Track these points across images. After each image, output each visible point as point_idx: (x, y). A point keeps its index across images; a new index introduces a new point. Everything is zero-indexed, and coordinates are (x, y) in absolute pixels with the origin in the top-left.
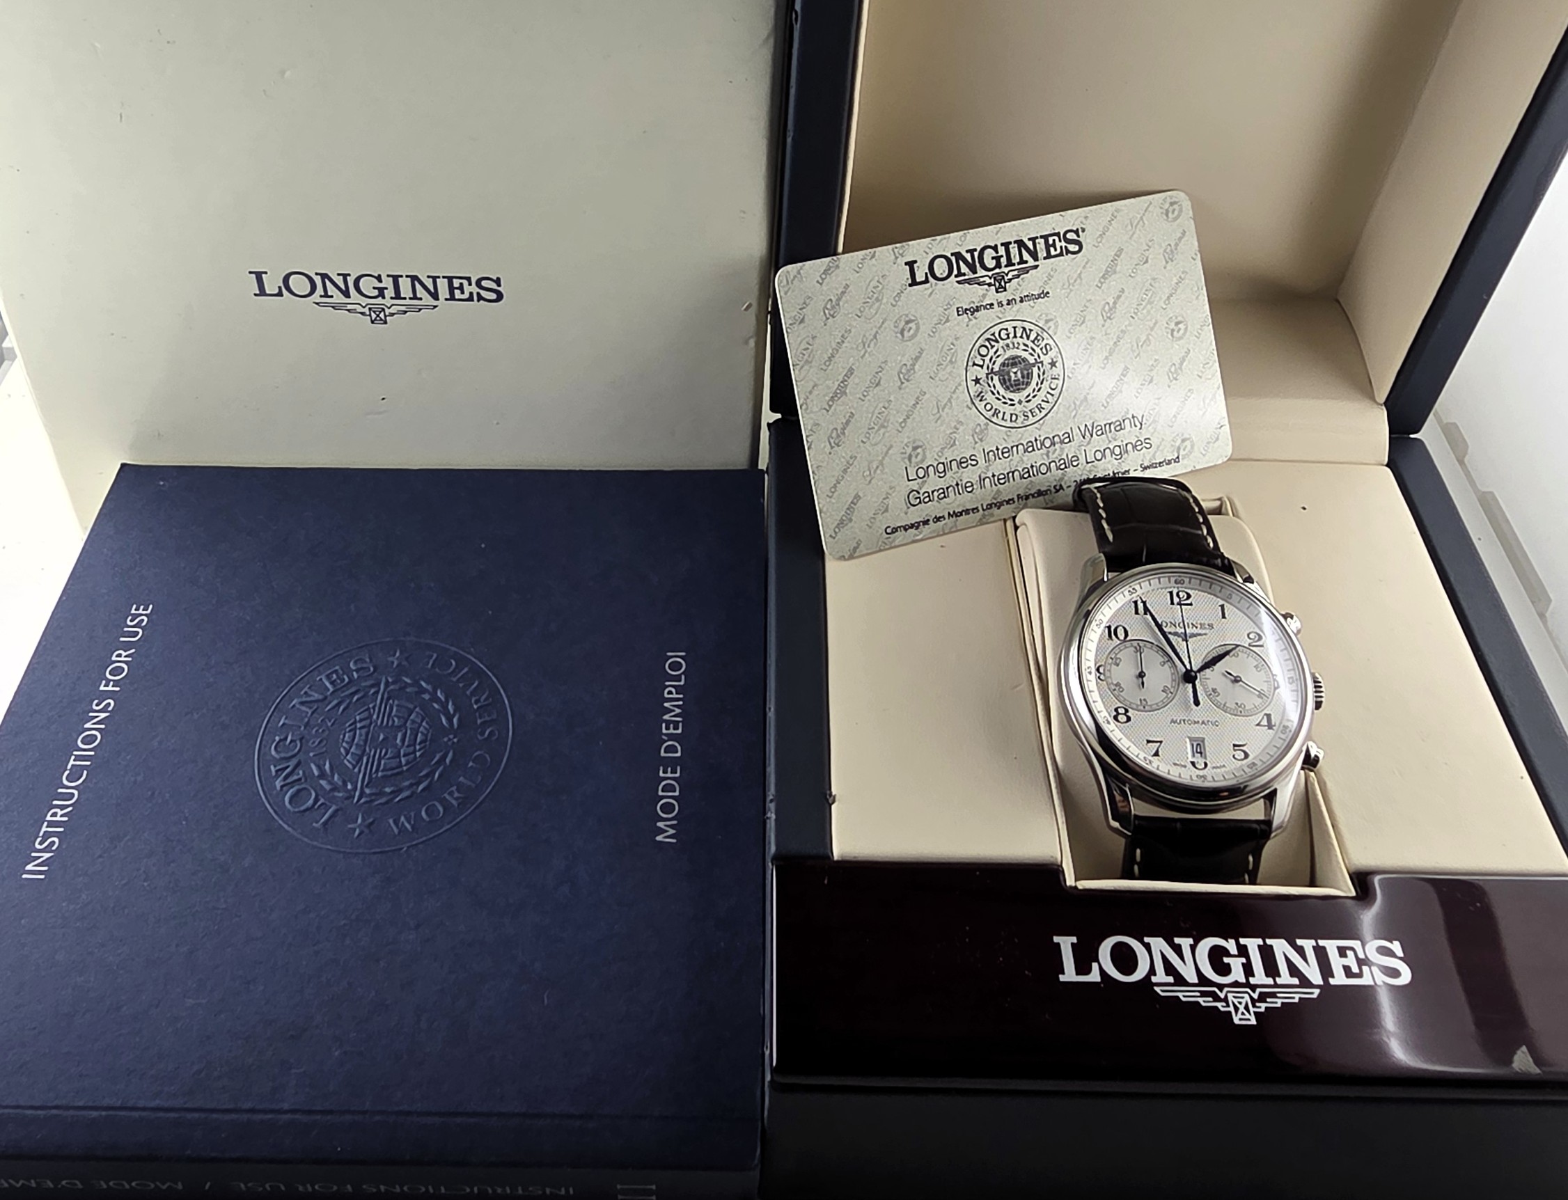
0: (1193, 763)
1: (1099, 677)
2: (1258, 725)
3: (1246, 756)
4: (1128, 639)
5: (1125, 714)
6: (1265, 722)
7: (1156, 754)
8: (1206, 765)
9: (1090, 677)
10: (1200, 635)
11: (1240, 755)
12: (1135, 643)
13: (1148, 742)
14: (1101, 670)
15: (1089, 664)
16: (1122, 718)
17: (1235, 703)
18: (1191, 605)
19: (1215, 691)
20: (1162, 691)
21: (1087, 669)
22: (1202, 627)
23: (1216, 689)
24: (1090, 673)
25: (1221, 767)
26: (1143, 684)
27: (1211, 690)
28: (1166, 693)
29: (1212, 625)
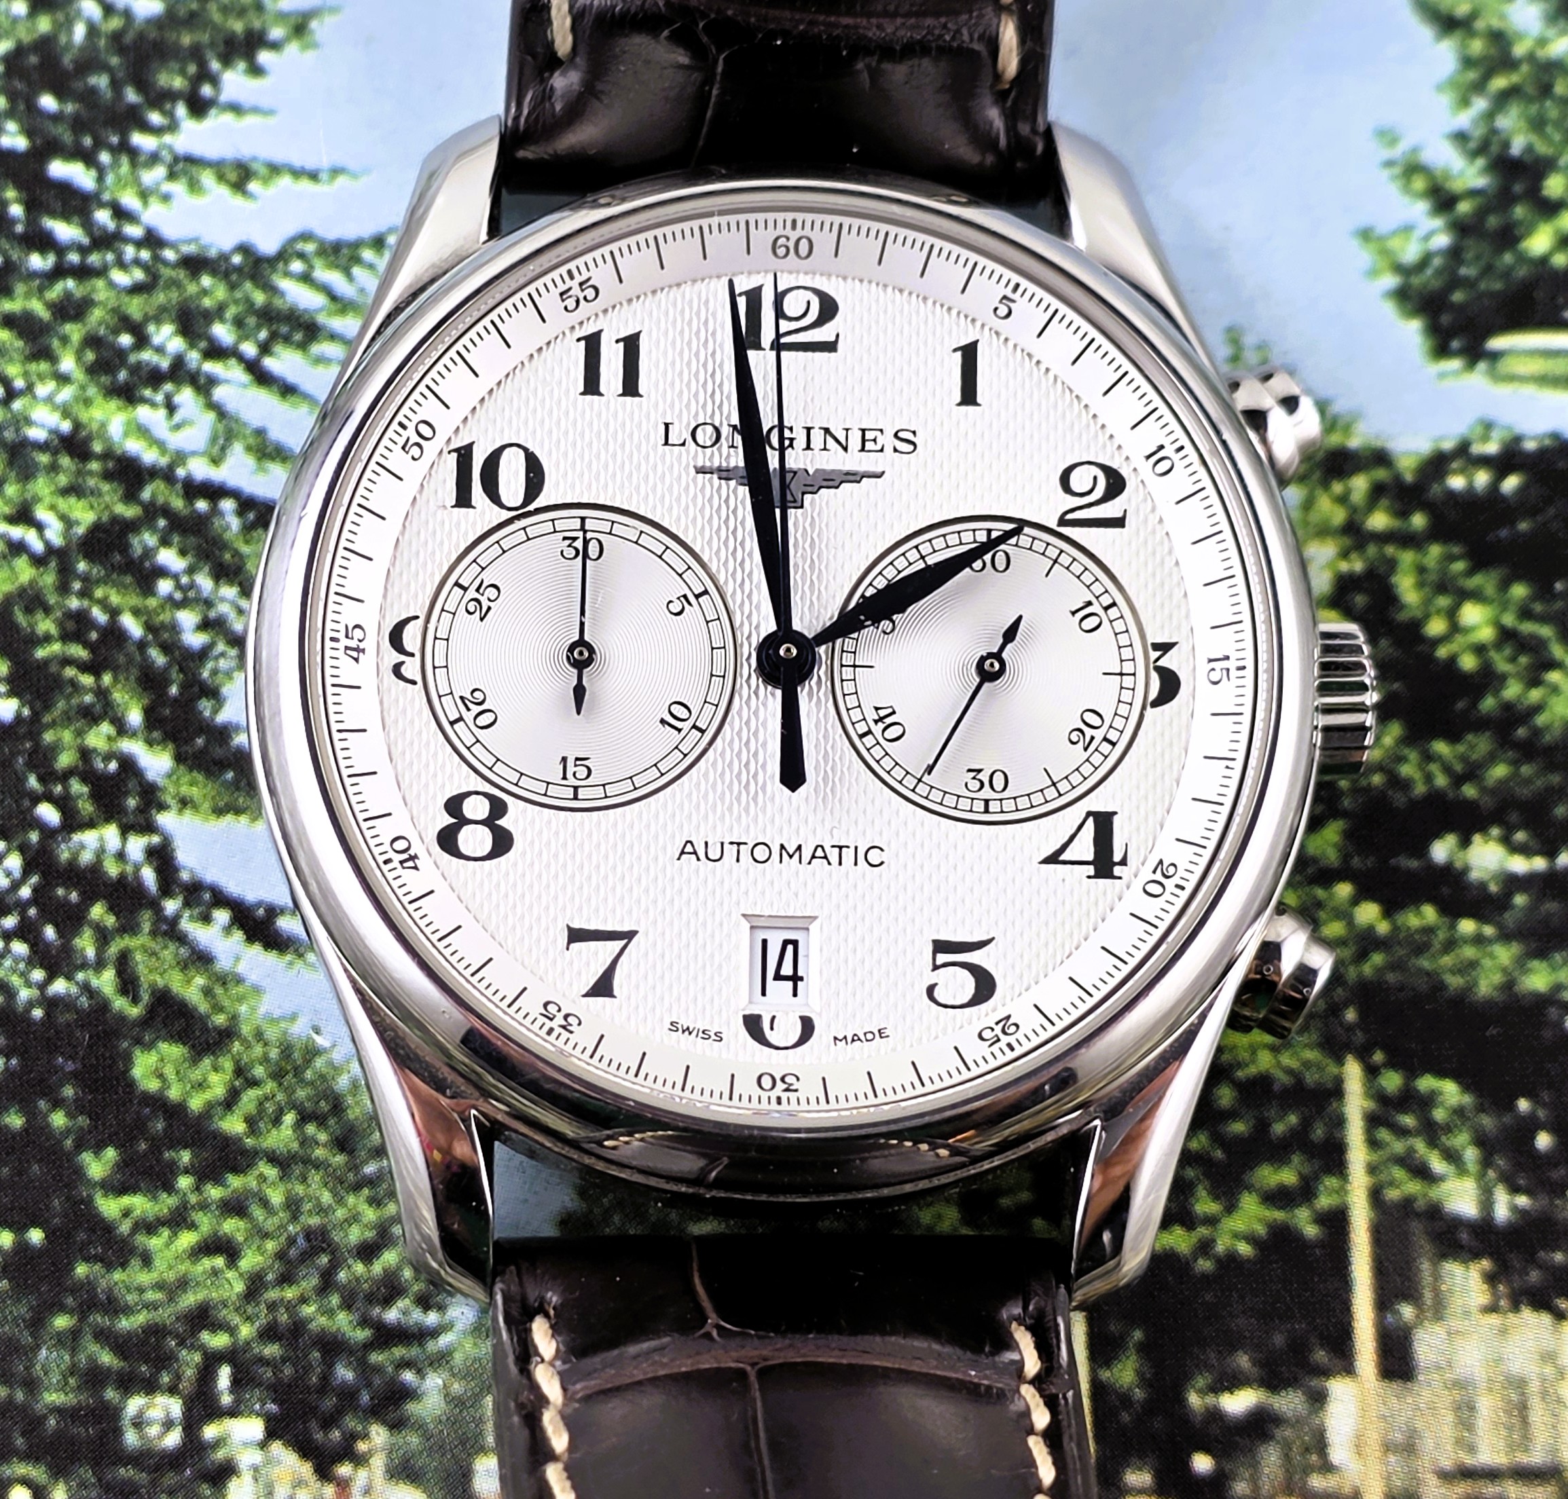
0: (753, 1025)
1: (397, 670)
2: (1053, 859)
3: (985, 986)
4: (540, 500)
5: (489, 822)
6: (1084, 848)
7: (603, 987)
8: (808, 1027)
9: (347, 670)
10: (854, 477)
11: (960, 985)
12: (569, 522)
13: (576, 936)
14: (411, 637)
15: (349, 614)
16: (475, 839)
17: (970, 770)
18: (830, 347)
19: (888, 721)
20: (663, 721)
21: (341, 635)
22: (869, 445)
23: (894, 712)
24: (355, 654)
25: (870, 1036)
26: (579, 693)
27: (871, 715)
28: (679, 730)
29: (909, 436)
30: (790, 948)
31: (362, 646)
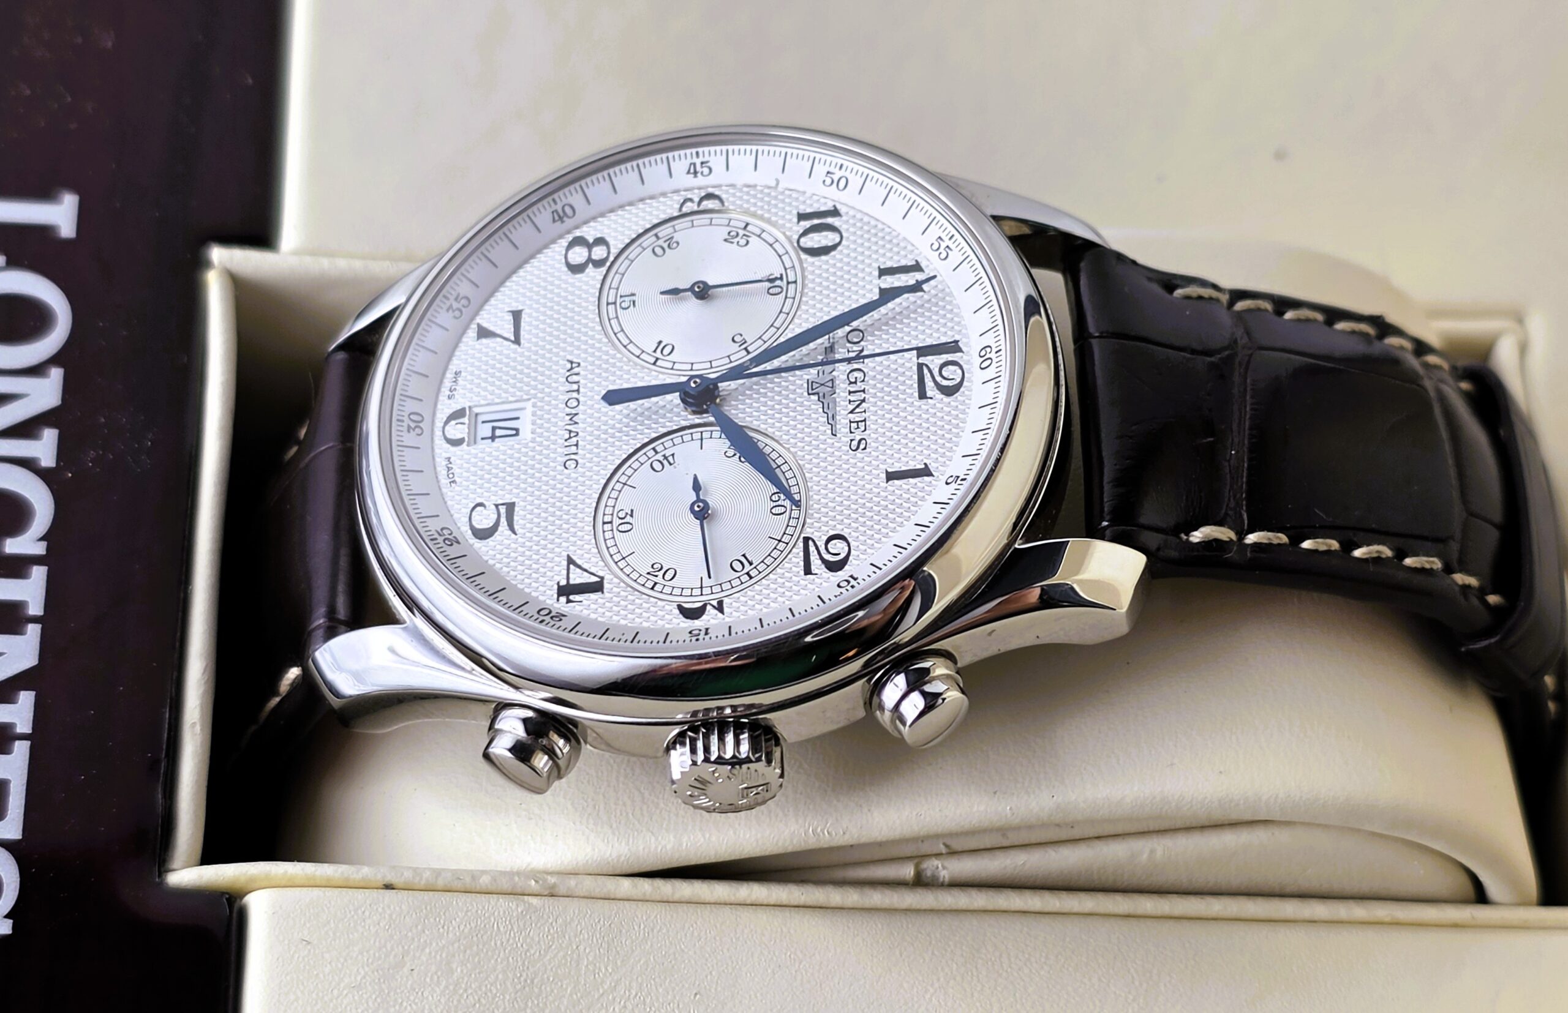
0: (460, 413)
1: (688, 198)
2: (570, 561)
3: (484, 534)
4: (803, 256)
5: (590, 260)
6: (579, 578)
7: (484, 333)
8: (457, 442)
9: (680, 166)
10: (832, 421)
11: (484, 521)
12: (792, 274)
13: (517, 315)
14: (710, 204)
15: (717, 162)
16: (578, 255)
17: (632, 511)
18: (923, 395)
19: (665, 462)
20: (660, 342)
21: (701, 159)
22: (854, 425)
23: (671, 464)
24: (692, 170)
25: (451, 476)
26: (675, 292)
27: (668, 453)
28: (655, 351)
29: (862, 446)
30: (514, 432)
31: (699, 175)
